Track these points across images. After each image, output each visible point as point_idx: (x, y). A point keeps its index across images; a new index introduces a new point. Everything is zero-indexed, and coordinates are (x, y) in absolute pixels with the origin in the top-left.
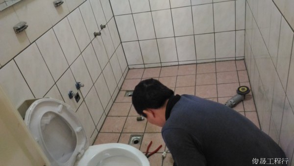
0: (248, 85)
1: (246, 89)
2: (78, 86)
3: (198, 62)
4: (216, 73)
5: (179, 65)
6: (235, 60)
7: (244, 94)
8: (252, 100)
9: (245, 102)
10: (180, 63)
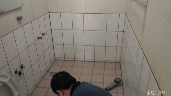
0: (120, 77)
1: (119, 79)
2: (22, 67)
3: (95, 61)
4: (104, 68)
5: (84, 61)
6: (115, 63)
7: (118, 83)
8: (122, 86)
9: (118, 87)
10: (85, 60)
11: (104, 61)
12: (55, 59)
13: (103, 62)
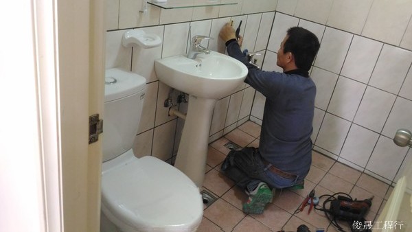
3: (340, 160)
4: (355, 185)
11: (362, 170)
12: (249, 120)
13: (358, 171)
